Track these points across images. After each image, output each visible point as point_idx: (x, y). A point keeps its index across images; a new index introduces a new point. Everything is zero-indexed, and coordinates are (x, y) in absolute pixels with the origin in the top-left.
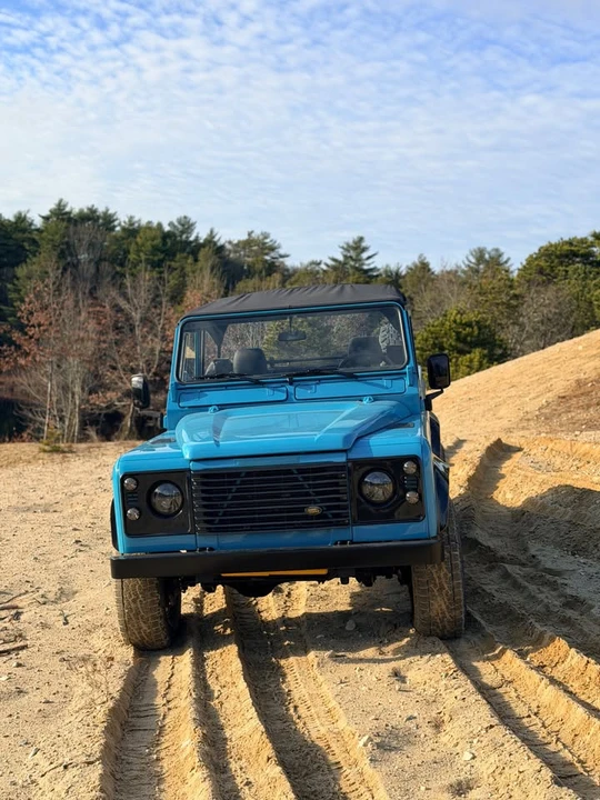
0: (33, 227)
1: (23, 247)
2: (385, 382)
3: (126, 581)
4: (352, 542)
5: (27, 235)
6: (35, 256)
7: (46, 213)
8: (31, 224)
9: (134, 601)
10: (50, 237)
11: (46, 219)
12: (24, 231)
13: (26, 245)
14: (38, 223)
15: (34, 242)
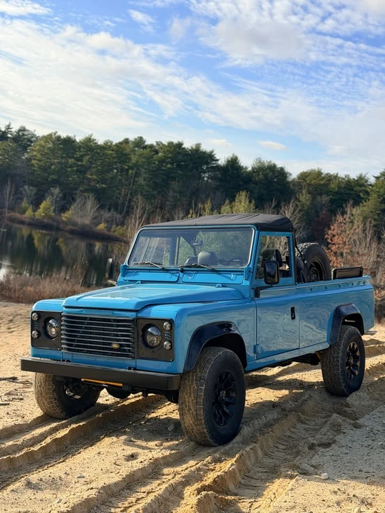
0: (369, 183)
1: (359, 196)
2: (232, 276)
3: (38, 374)
4: (135, 369)
5: (363, 188)
6: (365, 201)
7: (378, 174)
8: (367, 181)
9: (40, 386)
10: (378, 190)
11: (377, 178)
12: (361, 185)
13: (361, 194)
14: (372, 180)
15: (367, 193)
